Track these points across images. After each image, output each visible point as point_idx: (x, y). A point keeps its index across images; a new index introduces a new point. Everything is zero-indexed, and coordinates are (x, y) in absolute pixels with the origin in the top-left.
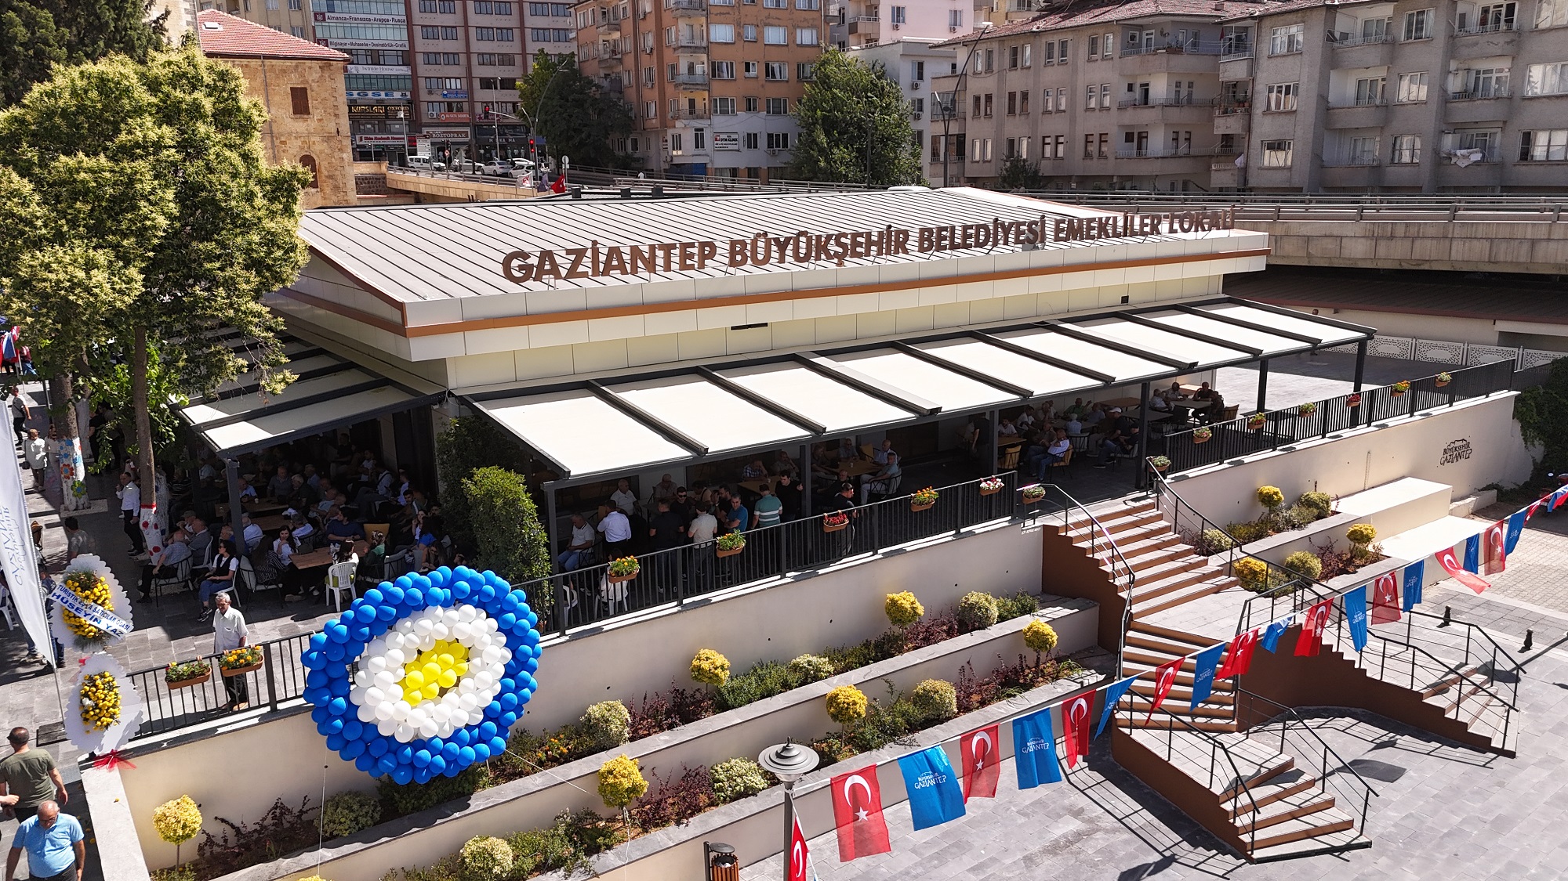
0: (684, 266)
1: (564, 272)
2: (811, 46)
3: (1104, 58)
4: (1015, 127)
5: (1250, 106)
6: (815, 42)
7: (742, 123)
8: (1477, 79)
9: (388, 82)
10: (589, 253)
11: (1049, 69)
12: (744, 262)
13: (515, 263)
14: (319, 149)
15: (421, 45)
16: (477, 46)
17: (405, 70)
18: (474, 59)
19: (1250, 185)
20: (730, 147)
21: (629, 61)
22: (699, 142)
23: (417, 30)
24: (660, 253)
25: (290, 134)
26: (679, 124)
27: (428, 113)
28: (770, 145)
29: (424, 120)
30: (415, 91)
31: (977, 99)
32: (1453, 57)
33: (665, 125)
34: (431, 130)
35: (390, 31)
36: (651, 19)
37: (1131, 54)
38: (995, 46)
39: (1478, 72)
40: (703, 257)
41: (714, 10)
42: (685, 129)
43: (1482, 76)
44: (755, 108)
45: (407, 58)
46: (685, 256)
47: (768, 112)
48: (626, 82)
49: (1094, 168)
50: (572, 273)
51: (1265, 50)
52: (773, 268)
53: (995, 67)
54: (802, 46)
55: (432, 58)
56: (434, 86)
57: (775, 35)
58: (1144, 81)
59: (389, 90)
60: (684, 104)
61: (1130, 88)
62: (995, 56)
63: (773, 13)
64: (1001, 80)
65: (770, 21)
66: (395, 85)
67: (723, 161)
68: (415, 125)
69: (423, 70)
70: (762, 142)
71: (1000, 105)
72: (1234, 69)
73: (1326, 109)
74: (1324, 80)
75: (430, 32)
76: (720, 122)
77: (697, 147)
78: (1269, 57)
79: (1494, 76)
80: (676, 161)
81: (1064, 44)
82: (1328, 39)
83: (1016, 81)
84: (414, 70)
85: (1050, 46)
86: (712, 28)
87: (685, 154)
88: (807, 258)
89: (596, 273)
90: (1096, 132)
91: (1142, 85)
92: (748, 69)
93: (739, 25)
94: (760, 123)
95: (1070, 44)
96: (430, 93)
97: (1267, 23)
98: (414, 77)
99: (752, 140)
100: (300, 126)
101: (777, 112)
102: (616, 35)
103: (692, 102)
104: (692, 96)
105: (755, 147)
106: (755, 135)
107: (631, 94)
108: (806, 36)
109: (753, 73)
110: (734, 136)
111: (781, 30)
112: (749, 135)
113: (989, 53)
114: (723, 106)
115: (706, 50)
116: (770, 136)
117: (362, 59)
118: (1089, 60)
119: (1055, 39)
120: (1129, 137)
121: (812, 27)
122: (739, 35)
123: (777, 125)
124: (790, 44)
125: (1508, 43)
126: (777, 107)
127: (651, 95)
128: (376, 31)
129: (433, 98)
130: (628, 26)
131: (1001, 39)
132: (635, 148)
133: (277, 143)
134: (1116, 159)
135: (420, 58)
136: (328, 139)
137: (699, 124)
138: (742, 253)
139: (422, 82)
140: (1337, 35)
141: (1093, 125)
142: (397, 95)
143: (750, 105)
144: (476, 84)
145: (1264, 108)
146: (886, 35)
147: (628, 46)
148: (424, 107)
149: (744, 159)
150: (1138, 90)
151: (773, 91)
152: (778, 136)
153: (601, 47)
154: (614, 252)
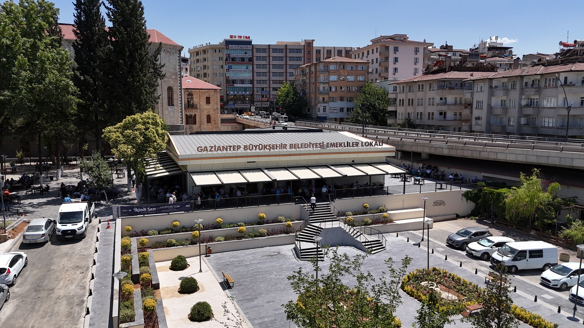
0: (234, 150)
1: (209, 150)
2: (363, 81)
3: (433, 90)
4: (410, 109)
5: (472, 106)
6: (364, 80)
7: (339, 104)
8: (531, 101)
9: (245, 89)
10: (214, 147)
11: (419, 92)
12: (247, 149)
13: (200, 148)
14: (212, 113)
15: (256, 78)
16: (272, 78)
17: (251, 85)
18: (271, 82)
19: (472, 130)
20: (334, 112)
21: (308, 85)
22: (324, 110)
23: (255, 74)
24: (229, 148)
25: (205, 109)
26: (319, 105)
27: (256, 98)
28: (348, 111)
29: (255, 100)
30: (253, 92)
31: (400, 100)
32: (523, 95)
33: (316, 105)
34: (257, 103)
35: (247, 74)
36: (314, 73)
37: (439, 89)
38: (405, 85)
39: (531, 99)
40: (238, 149)
41: (331, 72)
42: (321, 106)
43: (533, 100)
44: (343, 100)
45: (252, 82)
46: (234, 148)
47: (348, 101)
48: (307, 91)
49: (431, 122)
50: (210, 151)
51: (475, 89)
52: (253, 151)
53: (405, 91)
54: (359, 81)
55: (259, 82)
56: (259, 90)
57: (351, 78)
58: (446, 97)
59: (245, 91)
60: (321, 99)
61: (441, 99)
62: (405, 88)
63: (350, 72)
64: (406, 95)
65: (349, 74)
66: (247, 90)
67: (331, 116)
68: (252, 102)
69: (256, 85)
70: (345, 110)
71: (406, 102)
72: (467, 95)
73: (490, 108)
74: (489, 100)
75: (259, 74)
76: (331, 104)
77: (324, 111)
78: (476, 92)
79: (535, 100)
80: (318, 116)
81: (423, 85)
82: (490, 88)
83: (411, 96)
84: (253, 85)
85: (420, 85)
86: (330, 77)
87: (321, 114)
88: (262, 149)
89: (215, 151)
90: (431, 112)
91: (445, 98)
92: (341, 88)
93: (339, 76)
94: (345, 104)
95: (424, 85)
96: (257, 92)
97: (475, 82)
98: (253, 87)
99: (342, 110)
100: (207, 107)
101: (350, 101)
102: (305, 78)
103: (324, 98)
104: (323, 97)
105: (343, 111)
106: (343, 108)
107: (308, 95)
108: (361, 78)
109: (343, 89)
110: (336, 108)
111: (353, 77)
112: (341, 108)
113: (403, 87)
114: (333, 100)
115: (328, 83)
116: (348, 108)
117: (239, 82)
118: (429, 90)
119: (420, 84)
120: (441, 114)
121: (363, 75)
122: (339, 79)
123: (350, 105)
124: (356, 81)
125: (536, 91)
126: (350, 100)
127: (313, 96)
128: (243, 74)
129: (258, 94)
130: (308, 75)
131: (407, 83)
132: (309, 111)
133: (201, 111)
134: (437, 120)
135: (255, 82)
136: (214, 110)
137: (325, 105)
138: (247, 148)
139: (255, 89)
140: (493, 87)
141: (430, 109)
142: (248, 93)
143: (342, 99)
144: (271, 89)
145: (475, 107)
146: (391, 77)
147: (308, 81)
148: (255, 96)
149: (339, 115)
150: (444, 100)
151: (350, 95)
152: (350, 108)
153: (301, 81)
154: (219, 147)
